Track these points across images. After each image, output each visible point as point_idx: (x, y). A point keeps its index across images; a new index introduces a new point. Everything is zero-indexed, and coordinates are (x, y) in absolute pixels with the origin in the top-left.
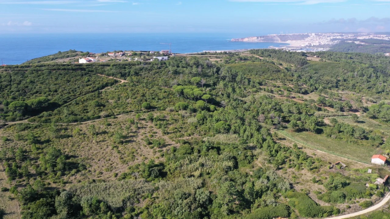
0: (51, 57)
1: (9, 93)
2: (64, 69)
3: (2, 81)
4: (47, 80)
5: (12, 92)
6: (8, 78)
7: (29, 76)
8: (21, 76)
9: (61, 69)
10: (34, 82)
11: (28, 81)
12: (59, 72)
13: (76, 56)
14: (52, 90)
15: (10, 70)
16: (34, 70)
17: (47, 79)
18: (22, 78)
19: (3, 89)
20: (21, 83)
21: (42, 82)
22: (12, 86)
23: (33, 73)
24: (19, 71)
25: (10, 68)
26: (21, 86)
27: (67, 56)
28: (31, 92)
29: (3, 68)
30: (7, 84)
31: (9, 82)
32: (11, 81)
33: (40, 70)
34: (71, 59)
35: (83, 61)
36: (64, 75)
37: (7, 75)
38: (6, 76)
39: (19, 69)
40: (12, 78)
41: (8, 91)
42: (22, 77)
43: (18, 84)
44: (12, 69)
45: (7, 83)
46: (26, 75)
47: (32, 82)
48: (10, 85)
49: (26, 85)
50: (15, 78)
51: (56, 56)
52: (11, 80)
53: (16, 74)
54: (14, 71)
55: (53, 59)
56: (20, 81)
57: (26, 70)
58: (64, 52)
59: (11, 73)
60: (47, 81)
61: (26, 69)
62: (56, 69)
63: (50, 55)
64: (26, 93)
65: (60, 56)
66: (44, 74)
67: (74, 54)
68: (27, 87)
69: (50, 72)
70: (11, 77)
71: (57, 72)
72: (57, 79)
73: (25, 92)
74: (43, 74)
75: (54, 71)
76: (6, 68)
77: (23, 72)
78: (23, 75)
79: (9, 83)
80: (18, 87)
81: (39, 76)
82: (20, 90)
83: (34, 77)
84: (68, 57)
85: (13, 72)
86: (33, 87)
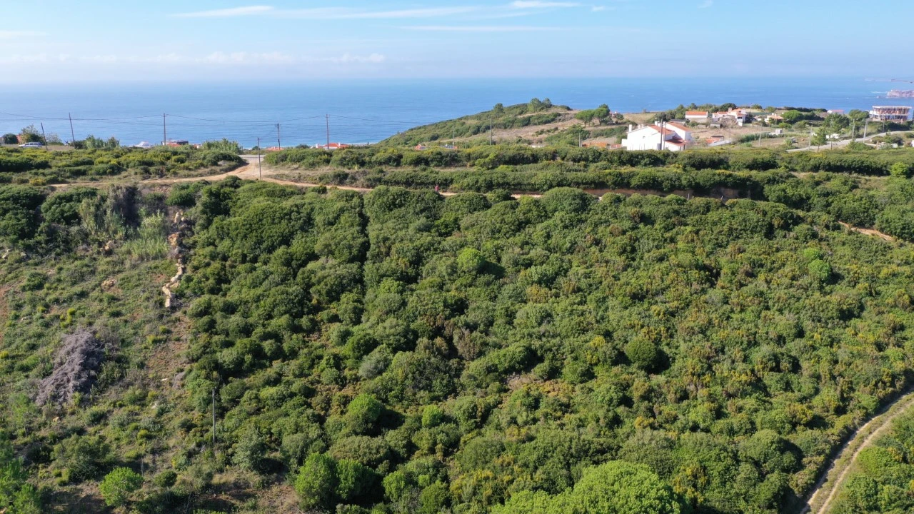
0: (473, 123)
1: (345, 350)
2: (652, 185)
3: (317, 248)
4: (575, 259)
5: (368, 346)
6: (346, 232)
7: (464, 222)
8: (422, 220)
9: (634, 182)
10: (500, 273)
11: (466, 258)
12: (636, 204)
13: (553, 120)
14: (628, 349)
15: (362, 180)
16: (490, 186)
17: (571, 250)
18: (426, 238)
19: (318, 309)
20: (424, 269)
21: (549, 269)
22: (370, 294)
23: (487, 206)
24: (408, 183)
25: (362, 164)
26: (423, 295)
27: (525, 119)
28: (493, 357)
29: (328, 162)
30: (341, 277)
31: (351, 261)
32: (360, 257)
33: (519, 187)
34: (542, 132)
35: (642, 139)
36: (667, 229)
37: (342, 210)
38: (337, 218)
39: (406, 170)
40: (373, 230)
41: (344, 336)
42: (427, 229)
43: (408, 279)
44: (373, 173)
45: (342, 270)
46: (447, 216)
47: (489, 269)
48: (359, 281)
49: (452, 294)
50: (385, 233)
51: (490, 122)
52: (366, 246)
53: (392, 206)
54: (382, 187)
55: (477, 131)
56: (417, 261)
57: (446, 184)
58: (511, 108)
59: (369, 193)
60: (577, 270)
61: (446, 172)
62: (610, 180)
63: (467, 118)
64: (453, 362)
65: (501, 120)
66: (547, 217)
67: (544, 113)
68: (460, 307)
69: (583, 205)
70: (364, 221)
71: (618, 200)
72: (630, 252)
73: (453, 352)
74: (545, 215)
75: (604, 198)
76: (343, 162)
77: (429, 193)
78: (430, 210)
79: (354, 267)
80: (404, 304)
81: (520, 226)
82: (416, 335)
83: (495, 232)
84: (527, 123)
85: (380, 195)
86: (499, 308)
